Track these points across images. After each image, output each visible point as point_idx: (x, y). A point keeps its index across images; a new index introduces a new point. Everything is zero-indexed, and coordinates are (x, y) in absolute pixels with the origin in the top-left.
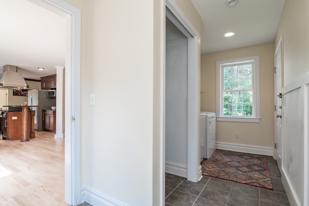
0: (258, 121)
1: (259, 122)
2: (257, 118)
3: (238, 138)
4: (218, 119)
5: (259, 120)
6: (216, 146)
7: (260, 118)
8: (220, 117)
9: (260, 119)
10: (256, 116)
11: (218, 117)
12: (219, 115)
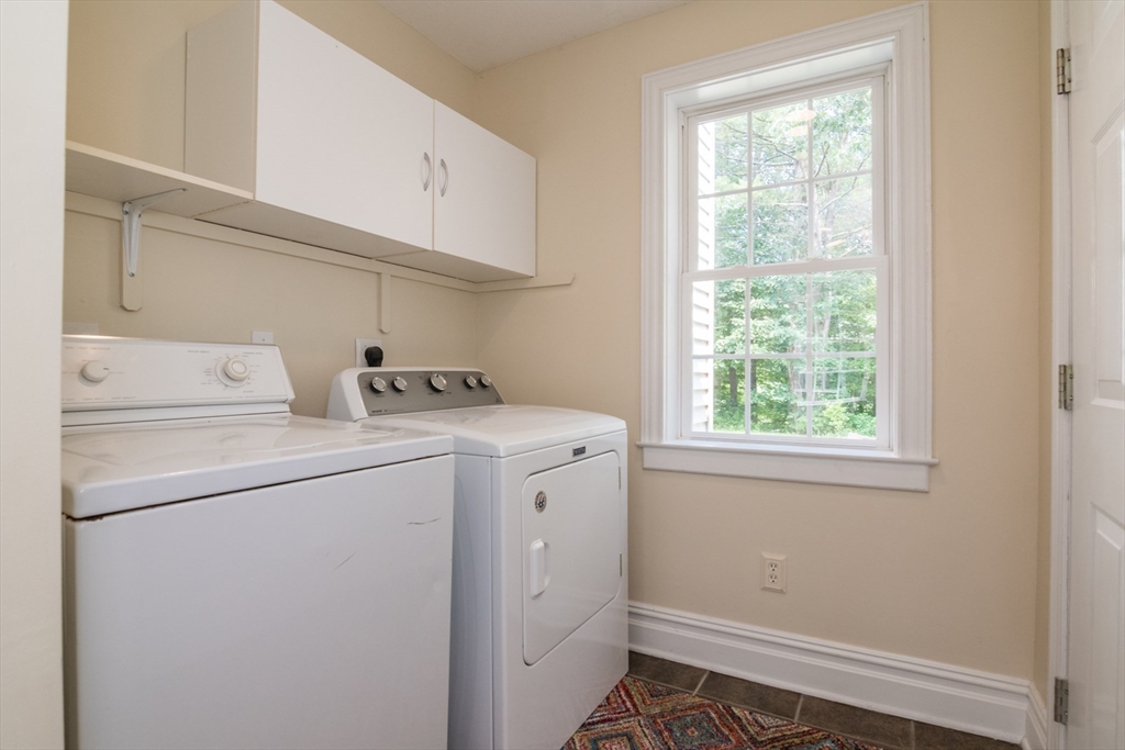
0: (918, 479)
1: (922, 486)
2: (911, 456)
3: (775, 591)
4: (651, 459)
5: (922, 472)
6: (633, 633)
7: (929, 458)
8: (666, 442)
9: (931, 466)
10: (902, 445)
11: (654, 442)
12: (660, 434)
